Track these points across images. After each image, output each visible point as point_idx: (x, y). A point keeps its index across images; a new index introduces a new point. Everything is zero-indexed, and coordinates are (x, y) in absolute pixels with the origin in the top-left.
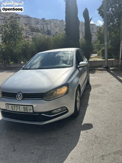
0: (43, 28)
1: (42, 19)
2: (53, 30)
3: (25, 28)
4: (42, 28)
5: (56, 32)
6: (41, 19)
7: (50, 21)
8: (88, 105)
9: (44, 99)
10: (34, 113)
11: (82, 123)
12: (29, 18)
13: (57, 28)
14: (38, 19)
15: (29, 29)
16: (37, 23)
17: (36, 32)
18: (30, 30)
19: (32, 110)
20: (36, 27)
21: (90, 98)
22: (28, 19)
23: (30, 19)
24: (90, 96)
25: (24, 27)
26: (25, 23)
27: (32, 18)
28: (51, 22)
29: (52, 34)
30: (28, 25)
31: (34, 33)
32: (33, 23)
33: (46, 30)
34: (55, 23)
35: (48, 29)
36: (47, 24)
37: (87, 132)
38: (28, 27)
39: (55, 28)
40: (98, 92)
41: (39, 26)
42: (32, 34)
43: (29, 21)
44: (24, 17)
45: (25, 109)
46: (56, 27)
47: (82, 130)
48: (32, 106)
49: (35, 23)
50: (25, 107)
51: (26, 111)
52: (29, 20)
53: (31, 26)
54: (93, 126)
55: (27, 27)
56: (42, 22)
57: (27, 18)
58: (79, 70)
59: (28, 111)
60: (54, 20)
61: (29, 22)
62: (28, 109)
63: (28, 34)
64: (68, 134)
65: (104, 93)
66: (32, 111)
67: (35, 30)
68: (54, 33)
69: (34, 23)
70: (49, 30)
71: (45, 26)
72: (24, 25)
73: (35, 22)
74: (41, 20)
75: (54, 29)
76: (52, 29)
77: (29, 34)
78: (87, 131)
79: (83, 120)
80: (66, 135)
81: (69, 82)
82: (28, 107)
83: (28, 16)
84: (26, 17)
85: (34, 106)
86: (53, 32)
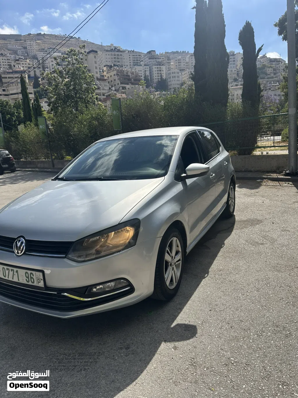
0: (150, 73)
1: (149, 52)
2: (174, 79)
3: (107, 75)
4: (148, 73)
5: (180, 82)
6: (146, 52)
7: (168, 56)
8: (208, 273)
9: (69, 256)
10: (46, 287)
11: (173, 321)
12: (119, 51)
13: (183, 73)
14: (140, 54)
15: (116, 78)
16: (136, 63)
17: (132, 84)
18: (119, 79)
19: (42, 282)
20: (132, 73)
21: (220, 254)
22: (115, 55)
23: (120, 53)
24: (222, 249)
25: (105, 73)
26: (109, 64)
27: (124, 51)
28: (169, 59)
29: (172, 87)
30: (115, 67)
31: (128, 86)
32: (126, 64)
33: (156, 78)
34: (179, 61)
35: (161, 76)
36: (160, 64)
37: (175, 348)
38: (115, 72)
39: (178, 73)
40: (247, 241)
41: (140, 71)
42: (124, 88)
43: (118, 58)
44: (107, 51)
45: (28, 277)
46: (182, 70)
47: (165, 341)
48: (43, 272)
49: (132, 64)
50: (29, 272)
51: (30, 283)
52: (118, 55)
53: (122, 72)
54: (199, 331)
55: (113, 73)
56: (147, 60)
57: (113, 53)
58: (185, 184)
59: (35, 284)
60: (177, 52)
61: (119, 62)
62: (34, 277)
63: (113, 88)
64: (127, 348)
65: (262, 244)
66: (41, 284)
67: (129, 80)
68: (175, 86)
69: (128, 64)
70: (164, 77)
71: (155, 69)
72: (105, 69)
73: (131, 61)
74: (145, 55)
75: (176, 75)
76: (172, 75)
77: (115, 90)
78: (177, 344)
79: (179, 313)
80: (121, 348)
81: (141, 217)
82: (34, 272)
83: (116, 48)
84: (112, 50)
85: (47, 272)
86: (174, 83)
